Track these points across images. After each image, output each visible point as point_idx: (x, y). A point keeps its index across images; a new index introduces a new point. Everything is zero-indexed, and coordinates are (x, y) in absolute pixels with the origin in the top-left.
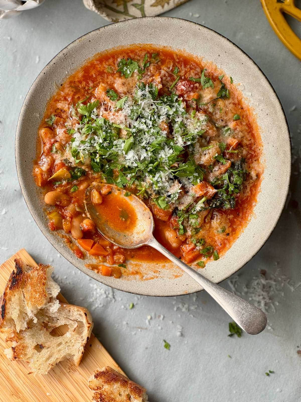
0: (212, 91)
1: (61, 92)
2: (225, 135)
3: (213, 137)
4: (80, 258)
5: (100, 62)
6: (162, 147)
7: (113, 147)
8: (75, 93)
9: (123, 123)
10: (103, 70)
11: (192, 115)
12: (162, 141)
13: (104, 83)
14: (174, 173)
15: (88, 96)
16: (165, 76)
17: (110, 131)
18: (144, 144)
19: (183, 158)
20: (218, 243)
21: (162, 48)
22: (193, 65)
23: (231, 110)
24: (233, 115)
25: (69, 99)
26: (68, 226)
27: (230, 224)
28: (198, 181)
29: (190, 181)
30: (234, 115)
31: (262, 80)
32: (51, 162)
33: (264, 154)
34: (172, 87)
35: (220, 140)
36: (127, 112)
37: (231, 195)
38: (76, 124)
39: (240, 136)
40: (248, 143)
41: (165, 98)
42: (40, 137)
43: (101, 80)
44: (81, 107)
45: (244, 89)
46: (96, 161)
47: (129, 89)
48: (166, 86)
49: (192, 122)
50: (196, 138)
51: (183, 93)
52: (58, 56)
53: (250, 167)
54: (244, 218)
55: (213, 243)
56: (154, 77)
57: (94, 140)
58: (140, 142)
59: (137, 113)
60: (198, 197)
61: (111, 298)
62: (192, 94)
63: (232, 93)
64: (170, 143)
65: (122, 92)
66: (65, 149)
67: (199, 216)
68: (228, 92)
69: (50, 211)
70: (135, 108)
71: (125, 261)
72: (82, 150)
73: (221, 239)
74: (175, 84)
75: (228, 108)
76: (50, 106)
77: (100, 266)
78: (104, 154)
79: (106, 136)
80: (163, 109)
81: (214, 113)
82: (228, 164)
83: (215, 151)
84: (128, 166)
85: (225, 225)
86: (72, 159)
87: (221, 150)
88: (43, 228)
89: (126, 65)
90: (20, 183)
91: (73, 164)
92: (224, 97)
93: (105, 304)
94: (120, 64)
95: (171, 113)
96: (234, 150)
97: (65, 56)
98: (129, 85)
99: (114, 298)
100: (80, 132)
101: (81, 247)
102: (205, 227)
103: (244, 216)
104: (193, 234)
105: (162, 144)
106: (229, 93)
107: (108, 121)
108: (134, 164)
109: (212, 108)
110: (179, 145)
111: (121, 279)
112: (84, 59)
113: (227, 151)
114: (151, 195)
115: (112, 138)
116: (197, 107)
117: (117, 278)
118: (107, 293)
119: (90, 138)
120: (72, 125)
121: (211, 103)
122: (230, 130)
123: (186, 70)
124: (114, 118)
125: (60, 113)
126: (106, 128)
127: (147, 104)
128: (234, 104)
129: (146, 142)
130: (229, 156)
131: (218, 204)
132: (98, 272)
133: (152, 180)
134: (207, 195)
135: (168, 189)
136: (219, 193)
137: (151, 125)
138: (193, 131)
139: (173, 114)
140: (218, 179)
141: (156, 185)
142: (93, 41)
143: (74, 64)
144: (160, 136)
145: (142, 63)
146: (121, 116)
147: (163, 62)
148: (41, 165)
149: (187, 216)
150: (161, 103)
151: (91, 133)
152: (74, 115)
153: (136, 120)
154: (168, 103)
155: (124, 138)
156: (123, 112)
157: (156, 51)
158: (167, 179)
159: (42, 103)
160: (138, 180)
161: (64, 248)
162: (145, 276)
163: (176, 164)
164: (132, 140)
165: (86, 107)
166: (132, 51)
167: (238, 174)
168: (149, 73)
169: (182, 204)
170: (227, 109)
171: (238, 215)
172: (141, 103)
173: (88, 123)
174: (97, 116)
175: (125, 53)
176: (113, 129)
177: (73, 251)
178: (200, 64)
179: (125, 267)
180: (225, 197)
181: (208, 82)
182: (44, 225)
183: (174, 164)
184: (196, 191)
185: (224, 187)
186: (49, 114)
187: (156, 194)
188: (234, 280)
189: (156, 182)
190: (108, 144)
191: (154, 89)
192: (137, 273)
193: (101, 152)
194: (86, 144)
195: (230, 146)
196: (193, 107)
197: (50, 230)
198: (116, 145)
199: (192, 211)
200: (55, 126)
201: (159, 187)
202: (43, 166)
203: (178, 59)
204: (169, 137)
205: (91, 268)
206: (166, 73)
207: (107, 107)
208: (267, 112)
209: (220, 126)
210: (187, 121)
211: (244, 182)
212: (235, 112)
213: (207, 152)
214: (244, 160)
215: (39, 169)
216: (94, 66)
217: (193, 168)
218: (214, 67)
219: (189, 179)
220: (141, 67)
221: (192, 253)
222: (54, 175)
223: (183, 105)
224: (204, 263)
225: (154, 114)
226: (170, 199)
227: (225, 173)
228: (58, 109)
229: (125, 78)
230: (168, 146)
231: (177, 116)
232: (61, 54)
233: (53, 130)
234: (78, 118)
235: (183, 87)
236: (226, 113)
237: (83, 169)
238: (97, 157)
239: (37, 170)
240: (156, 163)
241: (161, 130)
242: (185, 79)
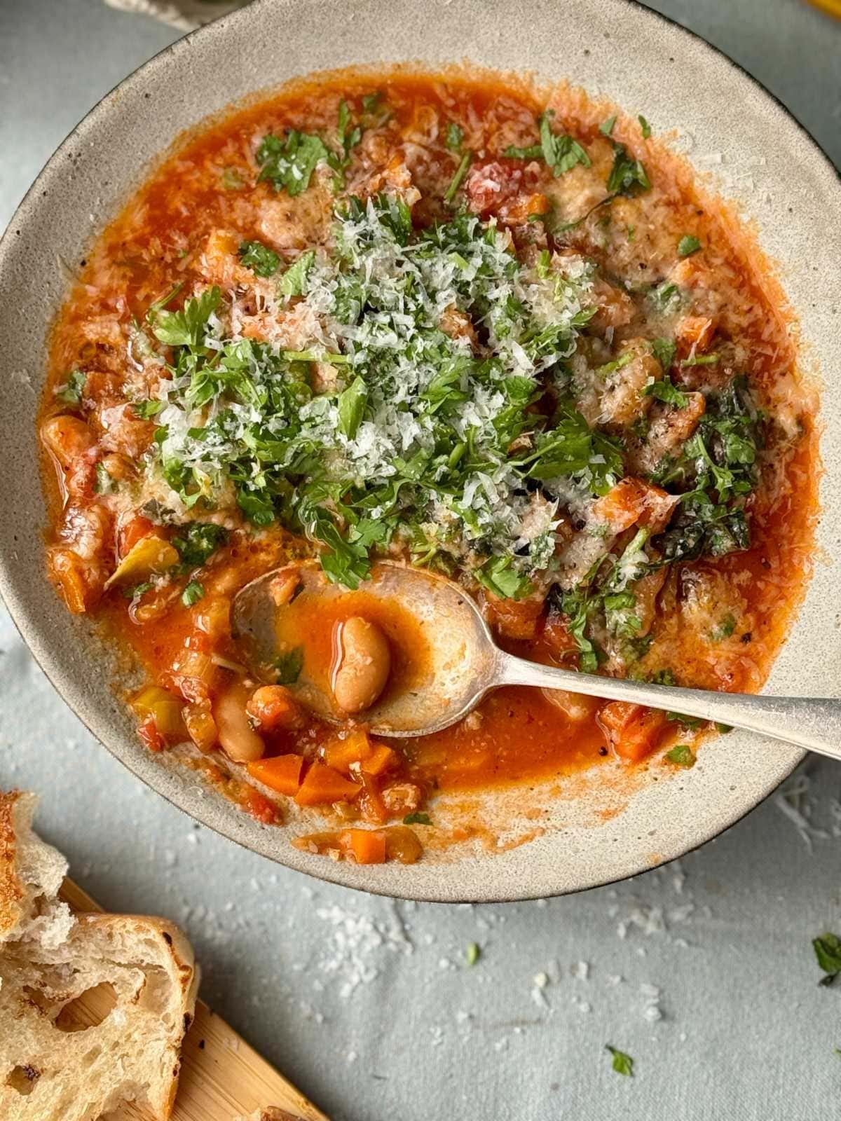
0: (588, 177)
1: (87, 287)
2: (661, 311)
3: (626, 325)
4: (271, 821)
5: (195, 162)
6: (464, 393)
7: (300, 430)
8: (132, 280)
9: (316, 341)
10: (211, 187)
11: (542, 268)
12: (460, 370)
13: (222, 227)
14: (524, 469)
15: (179, 283)
16: (420, 160)
17: (278, 377)
18: (401, 396)
19: (542, 413)
20: (719, 673)
21: (391, 72)
22: (505, 108)
23: (662, 225)
24: (673, 240)
25: (120, 306)
26: (204, 725)
27: (746, 601)
28: (610, 479)
29: (584, 487)
30: (678, 242)
31: (750, 96)
32: (103, 523)
33: (809, 347)
34: (451, 192)
35: (649, 332)
36: (324, 300)
37: (729, 505)
38: (160, 380)
39: (712, 307)
40: (744, 322)
41: (439, 231)
42: (50, 451)
43: (210, 222)
44: (165, 318)
45: (695, 145)
46: (252, 488)
47: (311, 229)
48: (433, 194)
49: (546, 289)
50: (569, 341)
51: (494, 203)
52: (51, 165)
53: (768, 401)
54: (789, 572)
55: (704, 676)
56: (385, 173)
57: (234, 418)
58: (389, 392)
59: (357, 298)
60: (620, 535)
61: (397, 944)
62: (524, 201)
63: (654, 171)
64: (487, 374)
65: (290, 242)
66: (143, 471)
67: (636, 598)
68: (640, 169)
69: (135, 689)
70: (345, 284)
71: (422, 803)
72: (199, 461)
73: (728, 659)
74: (462, 182)
75: (652, 223)
76: (60, 340)
77: (343, 835)
78: (275, 458)
79: (270, 396)
80: (439, 267)
81: (611, 247)
82: (695, 403)
83: (643, 371)
84: (366, 481)
85: (730, 607)
86: (172, 499)
87: (661, 363)
88: (121, 749)
89: (284, 152)
90: (14, 616)
91: (179, 513)
92: (634, 189)
93: (383, 967)
94: (262, 155)
95: (469, 275)
96: (705, 353)
97: (75, 162)
98: (309, 215)
99: (408, 938)
100: (179, 405)
101: (265, 788)
102: (665, 629)
103: (786, 565)
104: (629, 660)
105: (464, 382)
106: (645, 172)
107: (266, 344)
108: (383, 469)
109: (601, 233)
110: (519, 372)
111: (424, 865)
112: (141, 163)
113: (684, 363)
114: (461, 560)
115: (292, 399)
116: (550, 239)
117: (410, 862)
118: (382, 928)
119: (217, 414)
120: (148, 386)
121: (594, 216)
122: (675, 292)
123: (487, 126)
124: (285, 332)
125: (97, 356)
126: (265, 372)
127: (382, 264)
128: (669, 204)
129: (409, 389)
130: (693, 378)
131: (691, 543)
132: (342, 857)
133: (455, 510)
134: (649, 522)
135: (515, 527)
136: (687, 507)
137: (411, 327)
138: (557, 318)
139: (476, 279)
140: (673, 462)
141: (474, 521)
142: (158, 93)
143: (109, 186)
144: (450, 357)
145: (335, 135)
146: (307, 319)
147: (403, 117)
148: (69, 541)
149: (597, 605)
150: (430, 248)
151: (215, 397)
152: (147, 352)
153: (359, 322)
154: (453, 246)
155: (331, 391)
156: (310, 306)
157: (372, 86)
158: (506, 495)
159: (32, 334)
160: (407, 522)
161: (210, 800)
162: (503, 836)
163: (525, 437)
164: (359, 388)
165: (182, 316)
166: (295, 105)
167: (737, 431)
168: (366, 164)
169: (570, 568)
170: (652, 227)
171: (767, 566)
172: (363, 265)
173: (199, 368)
174: (222, 339)
175: (271, 114)
176: (290, 370)
177: (242, 803)
178: (529, 98)
179: (426, 821)
180: (709, 514)
181: (568, 152)
182: (122, 737)
183: (517, 441)
184: (609, 516)
185: (699, 483)
186: (62, 367)
187: (479, 554)
188: (796, 792)
189: (469, 513)
190: (282, 421)
191: (394, 210)
192: (472, 832)
193: (262, 452)
194: (208, 440)
195: (690, 345)
196: (537, 243)
197: (146, 751)
198: (310, 419)
199: (612, 585)
200: (91, 403)
201: (484, 527)
202: (76, 541)
203: (451, 96)
204: (480, 355)
205: (314, 848)
206: (423, 150)
207: (250, 304)
208: (788, 201)
209: (638, 286)
210: (526, 291)
211: (763, 453)
212: (678, 230)
213: (617, 379)
214: (744, 381)
215: (68, 555)
216: (175, 179)
217: (584, 439)
218: (577, 97)
219: (577, 480)
220: (335, 149)
221: (642, 724)
222: (123, 565)
223: (503, 241)
224: (689, 751)
225: (413, 290)
226: (529, 559)
227: (691, 435)
228: (88, 345)
229: (291, 196)
230: (484, 384)
231: (490, 281)
232: (60, 159)
233: (86, 420)
234: (162, 358)
235: (490, 184)
236: (651, 240)
237: (214, 525)
238: (253, 475)
239: (60, 559)
240: (456, 452)
241: (450, 337)
242: (490, 158)
